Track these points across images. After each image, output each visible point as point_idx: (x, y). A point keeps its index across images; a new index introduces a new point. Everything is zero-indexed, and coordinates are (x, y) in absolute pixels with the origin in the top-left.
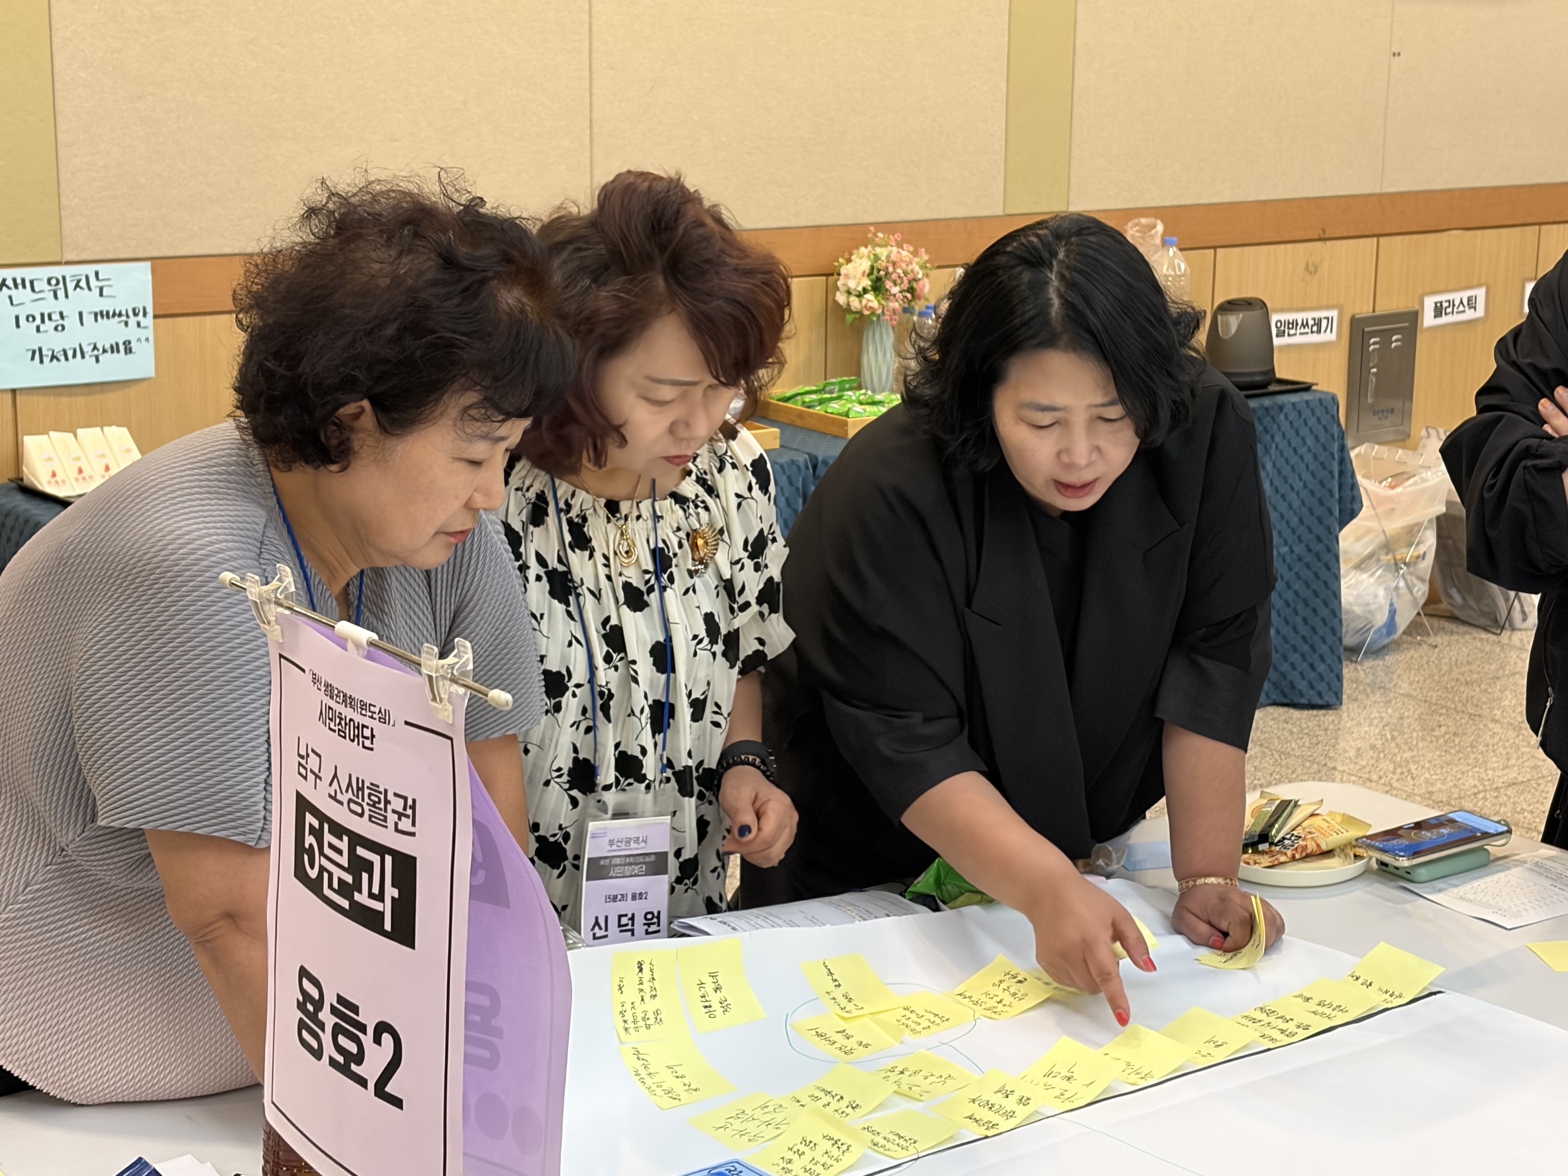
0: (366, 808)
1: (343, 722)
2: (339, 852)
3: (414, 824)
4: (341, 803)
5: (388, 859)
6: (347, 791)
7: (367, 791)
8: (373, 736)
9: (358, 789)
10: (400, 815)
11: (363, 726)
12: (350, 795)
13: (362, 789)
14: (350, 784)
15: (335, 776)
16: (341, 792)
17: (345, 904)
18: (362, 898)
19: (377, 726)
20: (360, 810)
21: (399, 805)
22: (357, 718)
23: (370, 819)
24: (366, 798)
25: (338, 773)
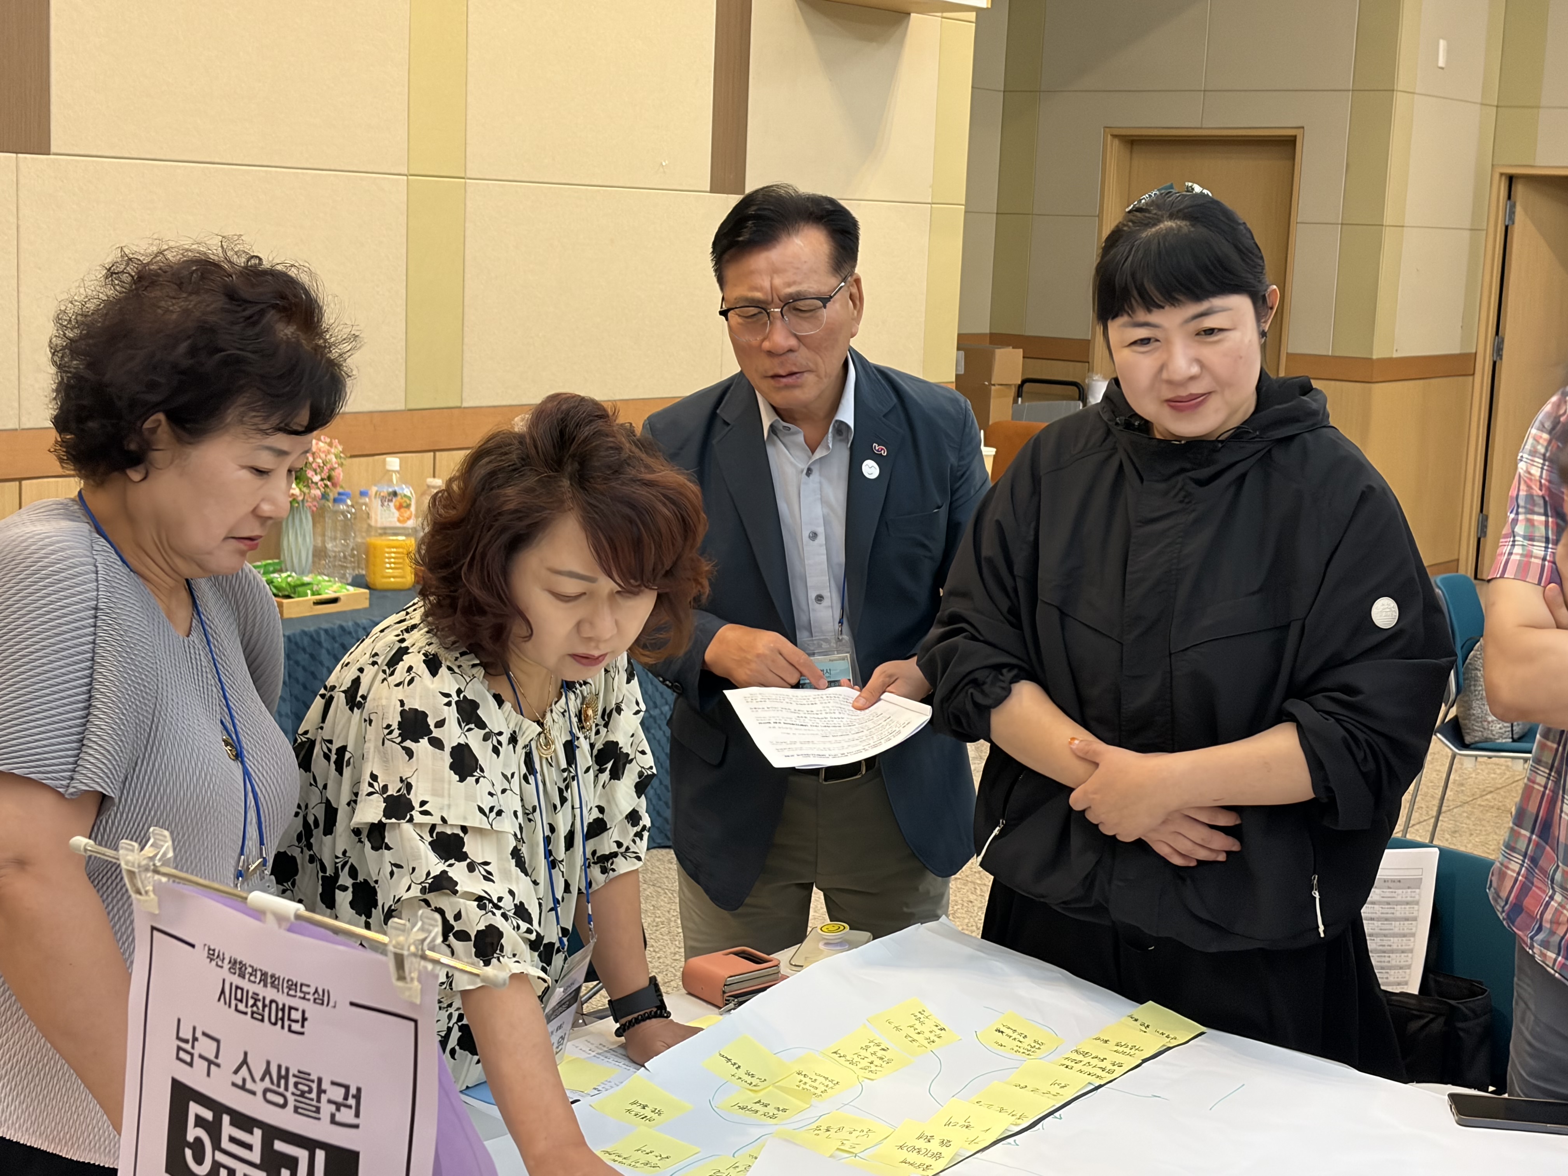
0: (291, 1099)
1: (260, 1004)
2: (249, 1147)
3: (357, 1115)
4: (253, 1093)
5: (320, 1155)
6: (262, 1079)
7: (292, 1080)
8: (304, 1019)
9: (280, 1077)
10: (338, 1106)
11: (290, 1008)
12: (267, 1083)
13: (286, 1078)
14: (267, 1072)
15: (245, 1062)
16: (254, 1080)
19: (310, 1008)
20: (281, 1101)
21: (337, 1094)
22: (283, 999)
23: (296, 1110)
24: (291, 1088)
25: (249, 1060)
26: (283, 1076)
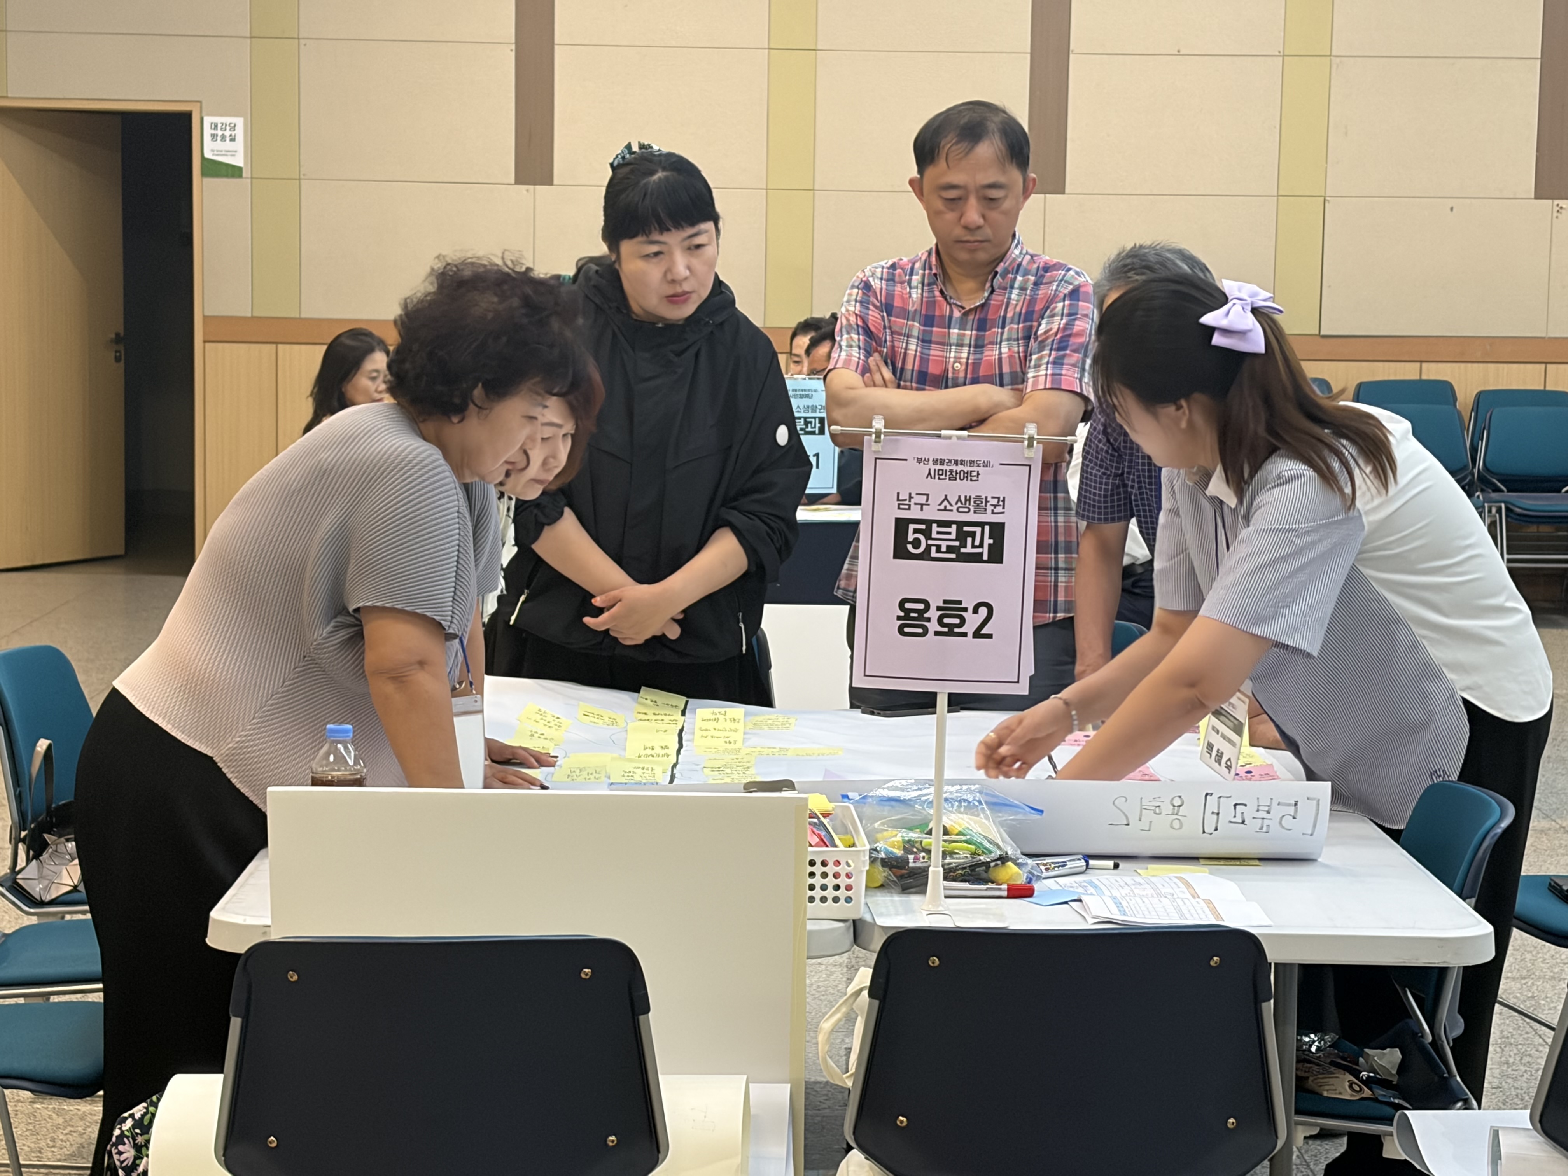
0: (972, 509)
1: (954, 474)
2: (949, 533)
3: (1004, 508)
4: (951, 511)
5: (987, 528)
6: (956, 503)
7: (972, 501)
8: (978, 474)
9: (966, 500)
11: (971, 472)
12: (959, 504)
13: (970, 500)
14: (959, 499)
15: (946, 499)
16: (951, 505)
17: (953, 556)
18: (969, 549)
19: (981, 470)
20: (966, 510)
21: (995, 502)
22: (967, 469)
23: (975, 512)
24: (972, 503)
25: (948, 497)
26: (968, 500)
